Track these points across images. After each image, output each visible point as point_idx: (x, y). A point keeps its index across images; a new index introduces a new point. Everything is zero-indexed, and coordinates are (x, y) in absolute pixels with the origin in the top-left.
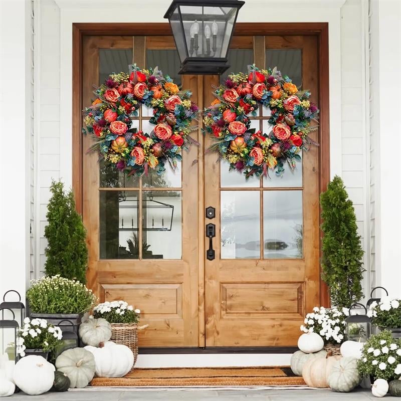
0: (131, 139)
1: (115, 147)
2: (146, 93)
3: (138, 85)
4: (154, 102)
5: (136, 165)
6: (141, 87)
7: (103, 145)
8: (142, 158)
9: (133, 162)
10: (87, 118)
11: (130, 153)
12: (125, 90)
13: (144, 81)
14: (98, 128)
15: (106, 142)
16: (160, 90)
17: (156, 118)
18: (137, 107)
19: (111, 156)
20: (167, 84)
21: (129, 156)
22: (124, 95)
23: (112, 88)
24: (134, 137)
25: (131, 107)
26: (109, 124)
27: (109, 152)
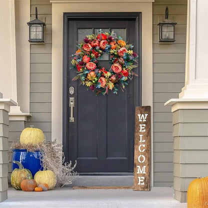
0: (99, 73)
1: (89, 77)
2: (107, 46)
3: (102, 42)
4: (112, 51)
5: (101, 88)
6: (104, 43)
7: (82, 76)
8: (104, 83)
9: (99, 86)
10: (73, 60)
11: (98, 81)
12: (95, 44)
13: (106, 39)
14: (79, 66)
15: (84, 74)
16: (115, 44)
17: (113, 61)
18: (102, 54)
19: (87, 82)
20: (119, 41)
21: (97, 83)
22: (94, 47)
23: (87, 43)
24: (100, 72)
25: (98, 54)
26: (86, 64)
27: (86, 80)
